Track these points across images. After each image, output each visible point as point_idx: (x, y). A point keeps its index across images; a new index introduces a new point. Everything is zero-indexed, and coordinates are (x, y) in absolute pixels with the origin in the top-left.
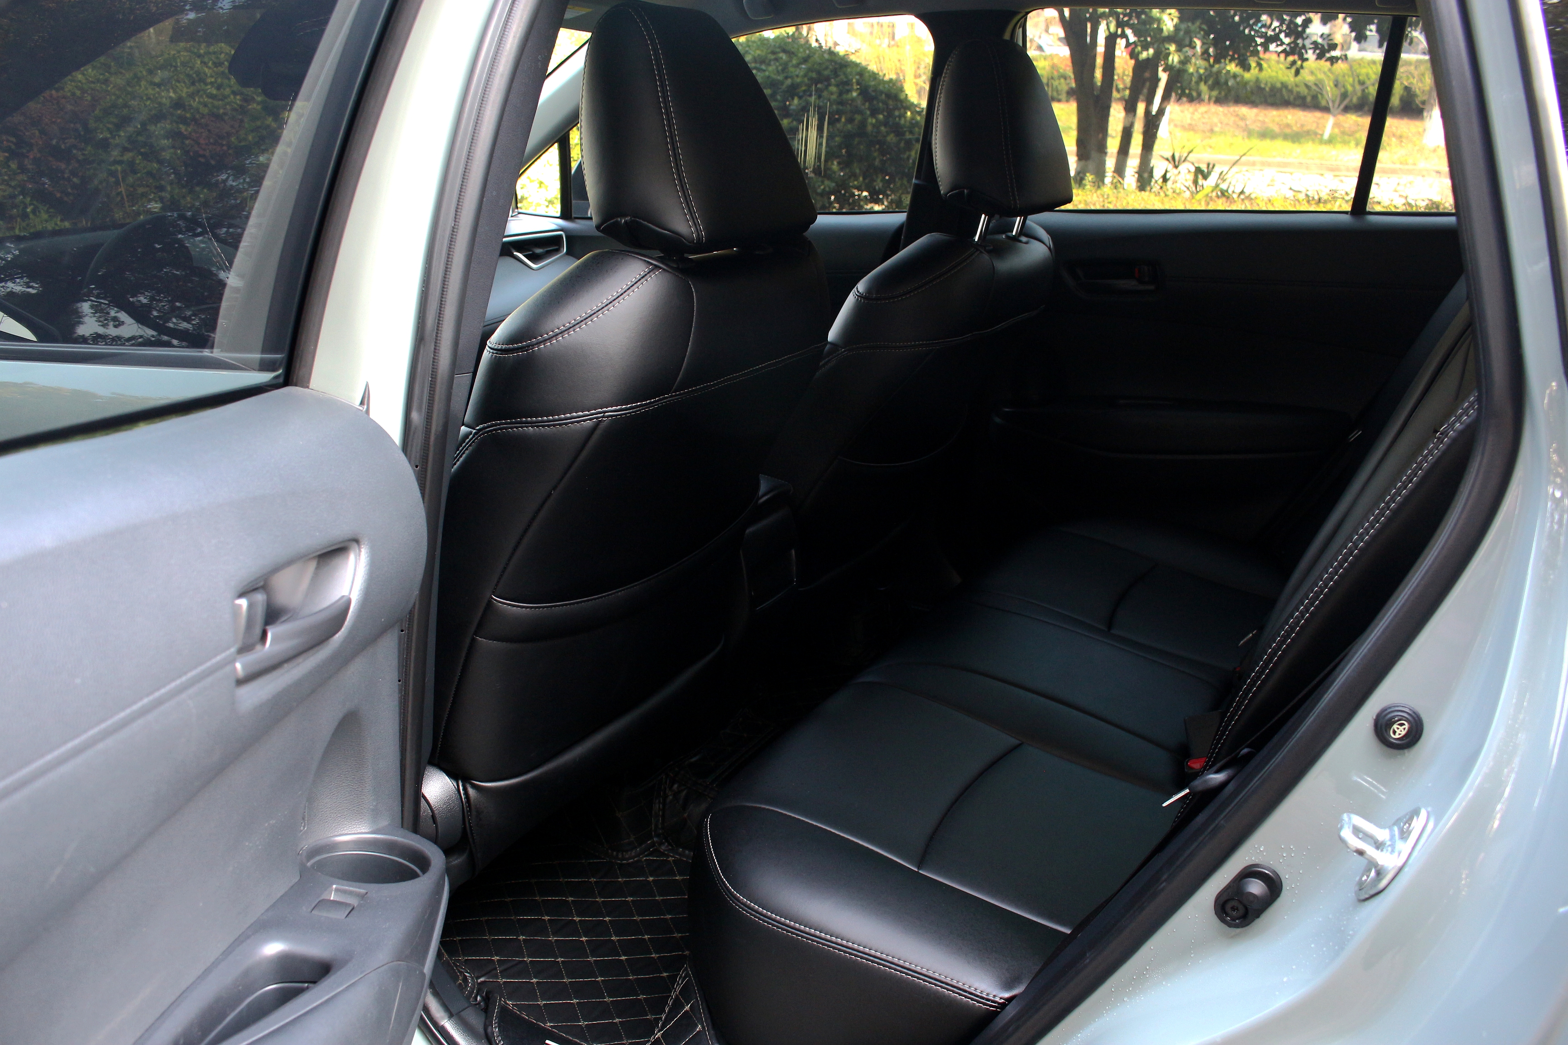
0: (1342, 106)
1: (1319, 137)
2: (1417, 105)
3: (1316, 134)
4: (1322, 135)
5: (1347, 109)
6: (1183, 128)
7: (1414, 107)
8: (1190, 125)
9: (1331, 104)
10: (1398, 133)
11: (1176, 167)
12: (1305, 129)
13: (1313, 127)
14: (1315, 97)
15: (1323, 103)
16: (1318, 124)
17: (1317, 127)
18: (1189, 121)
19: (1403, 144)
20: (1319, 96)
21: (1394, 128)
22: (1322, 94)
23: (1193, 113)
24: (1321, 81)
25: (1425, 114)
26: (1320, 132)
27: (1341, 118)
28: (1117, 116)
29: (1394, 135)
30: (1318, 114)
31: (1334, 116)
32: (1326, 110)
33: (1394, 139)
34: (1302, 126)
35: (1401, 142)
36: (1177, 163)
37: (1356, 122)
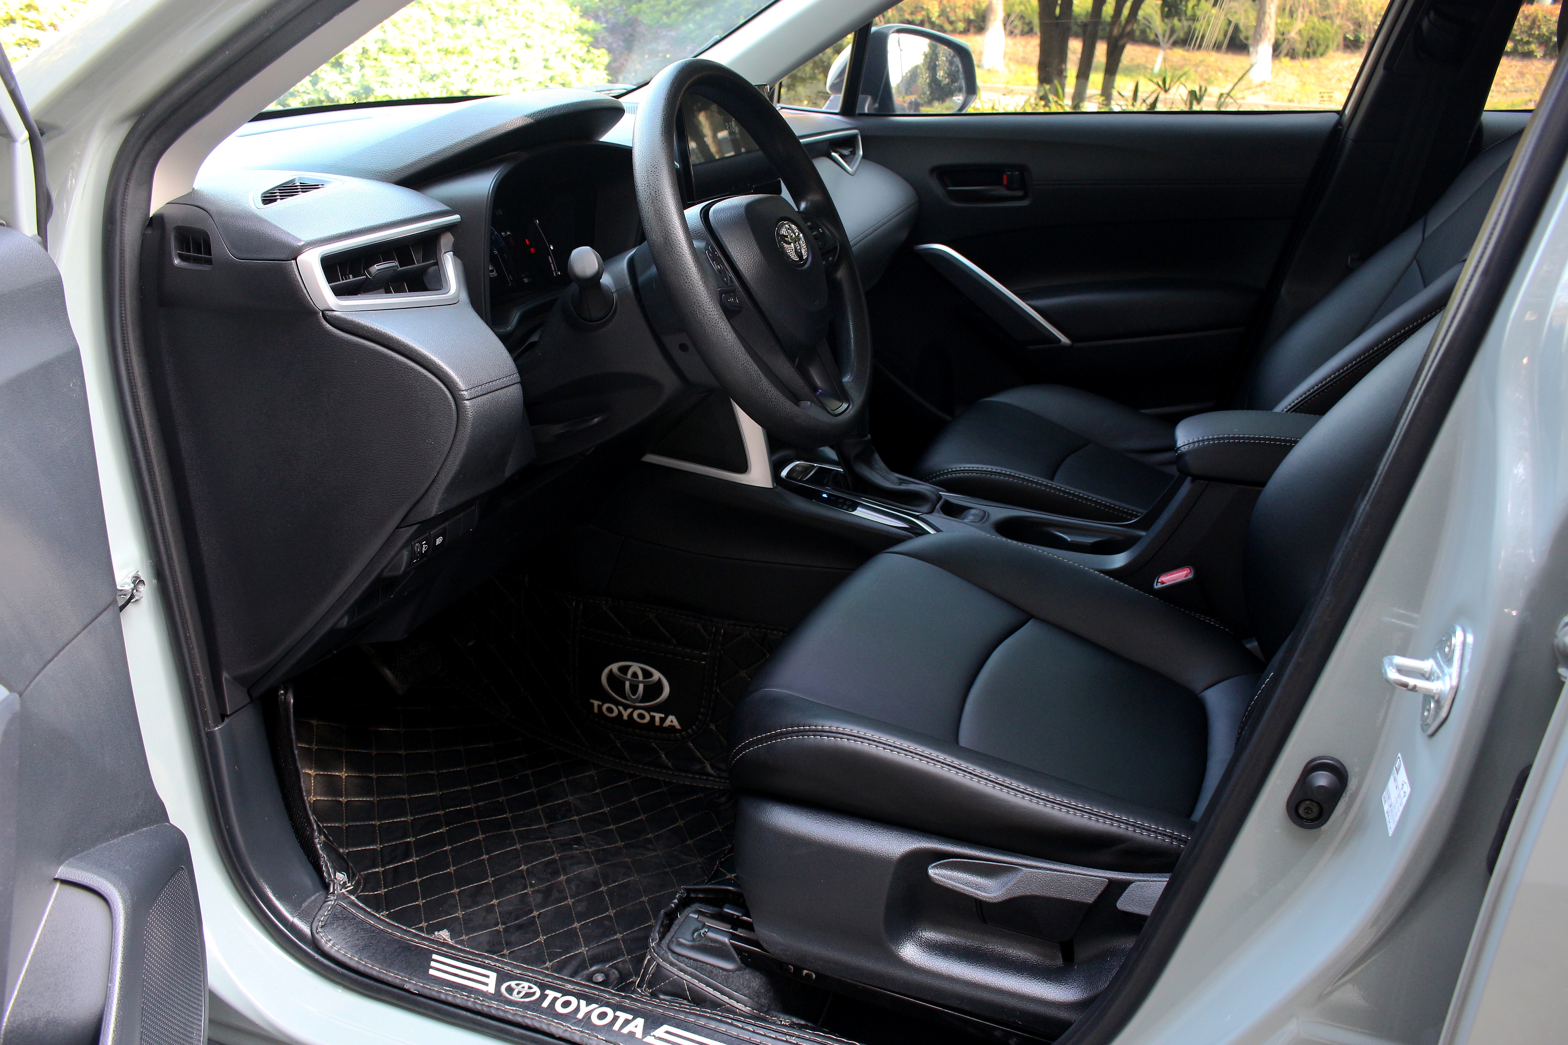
0: (1171, 41)
1: (1149, 71)
2: (1241, 41)
3: (1145, 68)
4: (1152, 69)
5: (1175, 44)
6: (1017, 62)
7: (1238, 42)
8: (1024, 58)
9: (1160, 38)
10: (1224, 68)
11: (1166, 91)
12: (1135, 63)
13: (1142, 61)
14: (1143, 32)
15: (1152, 37)
16: (1147, 58)
17: (1147, 61)
18: (1021, 54)
19: (1228, 78)
20: (1148, 30)
21: (1219, 63)
22: (1150, 28)
23: (1025, 47)
24: (1150, 15)
25: (1251, 49)
26: (1150, 66)
27: (1169, 51)
28: (1075, 46)
29: (1220, 70)
30: (1147, 48)
31: (1164, 50)
32: (1155, 43)
33: (1220, 74)
34: (1132, 60)
35: (1227, 76)
36: (1167, 86)
37: (1183, 56)
